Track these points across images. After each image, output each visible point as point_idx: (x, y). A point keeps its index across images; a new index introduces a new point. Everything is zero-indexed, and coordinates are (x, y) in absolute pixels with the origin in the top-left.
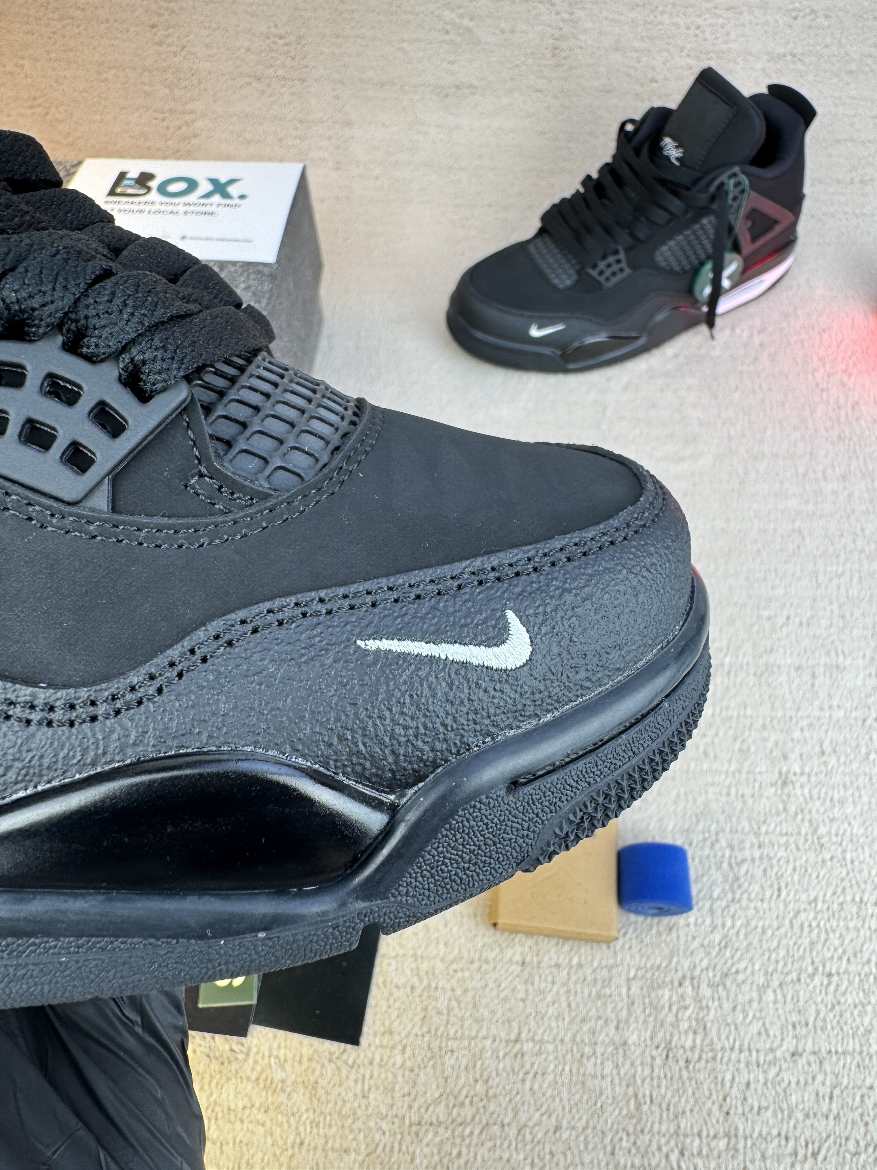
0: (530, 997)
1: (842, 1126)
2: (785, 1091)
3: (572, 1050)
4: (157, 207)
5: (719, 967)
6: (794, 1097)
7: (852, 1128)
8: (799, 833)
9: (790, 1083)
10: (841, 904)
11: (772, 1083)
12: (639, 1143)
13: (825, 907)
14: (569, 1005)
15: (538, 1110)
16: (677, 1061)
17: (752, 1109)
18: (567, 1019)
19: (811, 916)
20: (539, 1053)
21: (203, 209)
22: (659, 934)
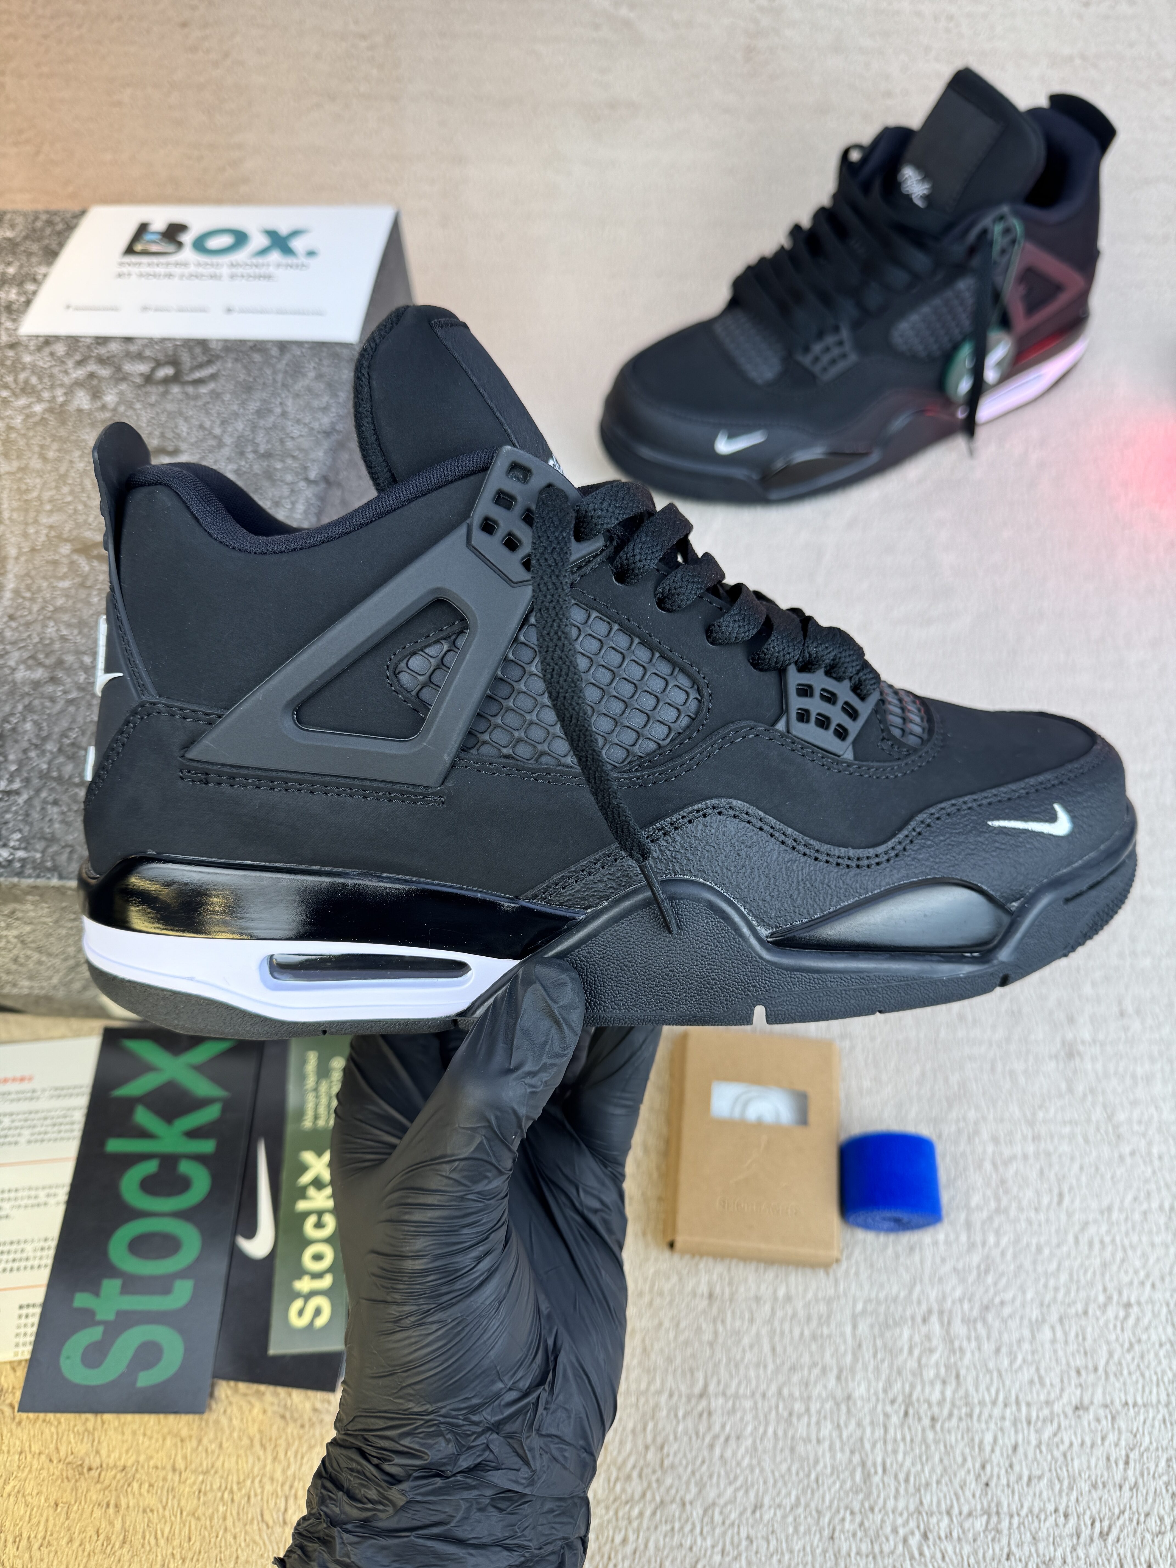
0: (720, 1340)
1: (1141, 1498)
2: (1065, 1455)
3: (777, 1407)
4: (192, 269)
5: (977, 1297)
6: (1076, 1463)
7: (1154, 1501)
8: (1088, 1121)
9: (1071, 1444)
10: (1145, 1213)
11: (1048, 1445)
12: (867, 1524)
13: (1122, 1217)
14: (773, 1349)
15: (730, 1483)
16: (920, 1419)
17: (1020, 1478)
18: (771, 1367)
19: (1104, 1228)
20: (733, 1410)
21: (257, 271)
22: (897, 1256)
